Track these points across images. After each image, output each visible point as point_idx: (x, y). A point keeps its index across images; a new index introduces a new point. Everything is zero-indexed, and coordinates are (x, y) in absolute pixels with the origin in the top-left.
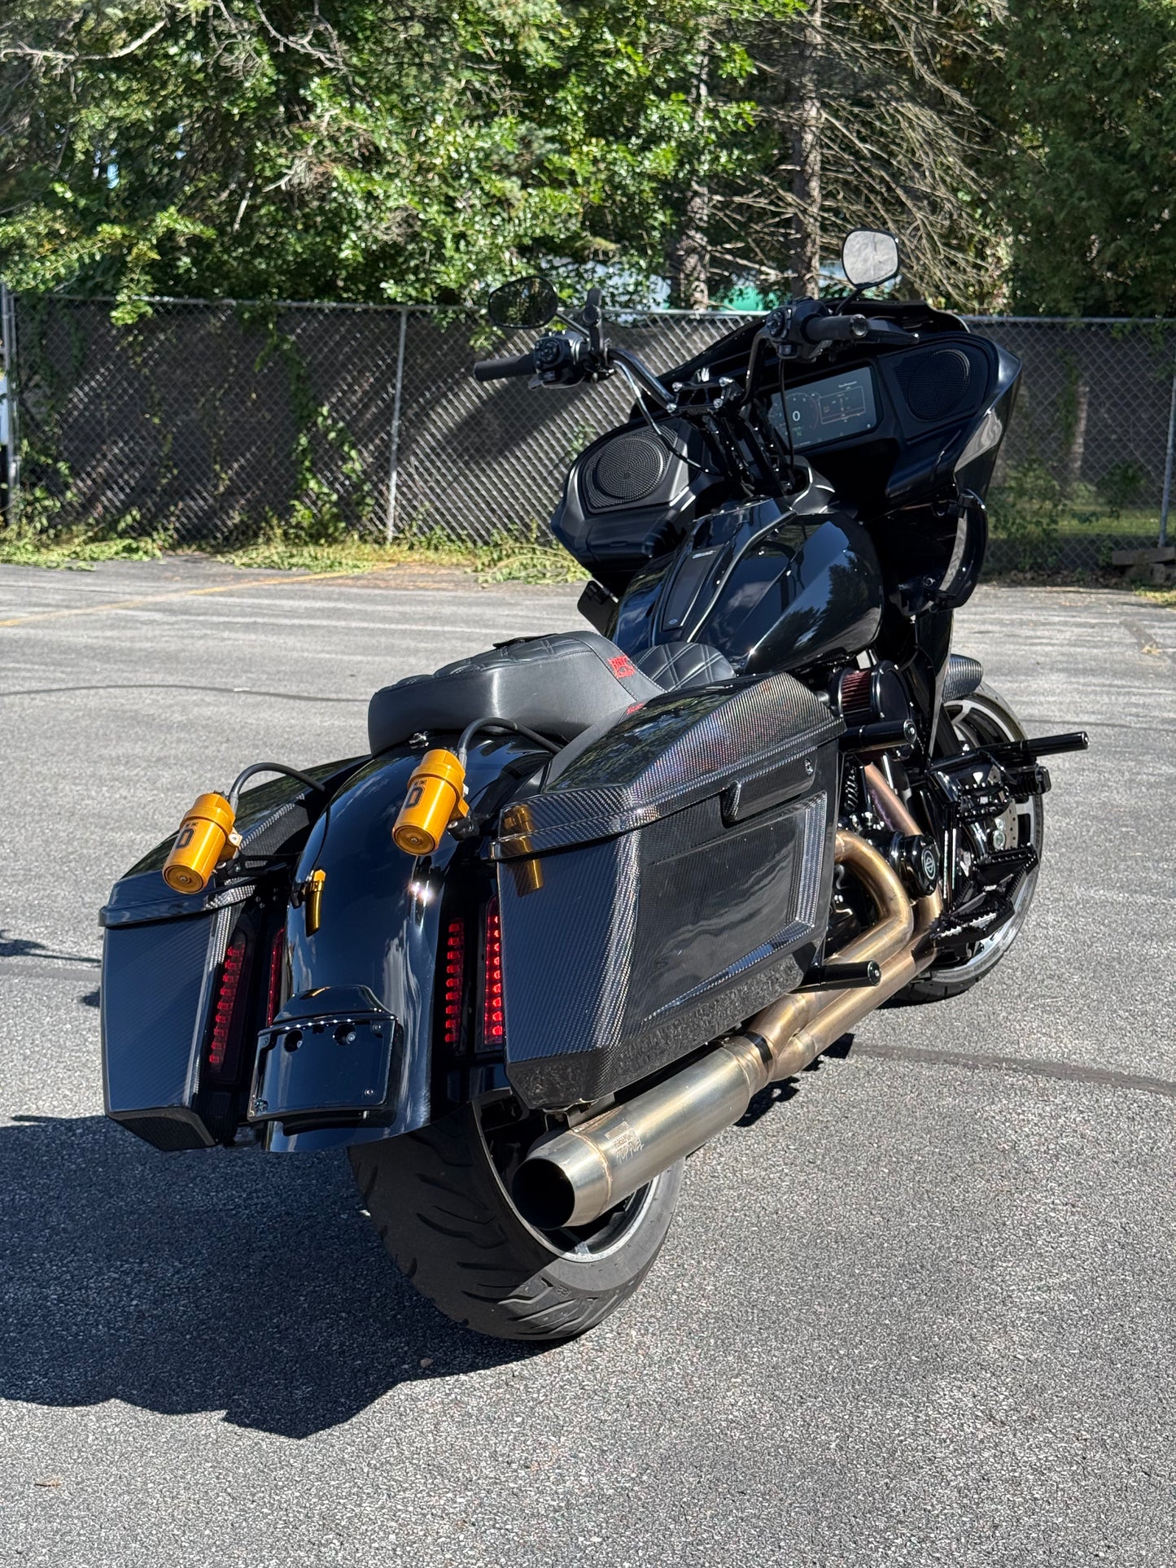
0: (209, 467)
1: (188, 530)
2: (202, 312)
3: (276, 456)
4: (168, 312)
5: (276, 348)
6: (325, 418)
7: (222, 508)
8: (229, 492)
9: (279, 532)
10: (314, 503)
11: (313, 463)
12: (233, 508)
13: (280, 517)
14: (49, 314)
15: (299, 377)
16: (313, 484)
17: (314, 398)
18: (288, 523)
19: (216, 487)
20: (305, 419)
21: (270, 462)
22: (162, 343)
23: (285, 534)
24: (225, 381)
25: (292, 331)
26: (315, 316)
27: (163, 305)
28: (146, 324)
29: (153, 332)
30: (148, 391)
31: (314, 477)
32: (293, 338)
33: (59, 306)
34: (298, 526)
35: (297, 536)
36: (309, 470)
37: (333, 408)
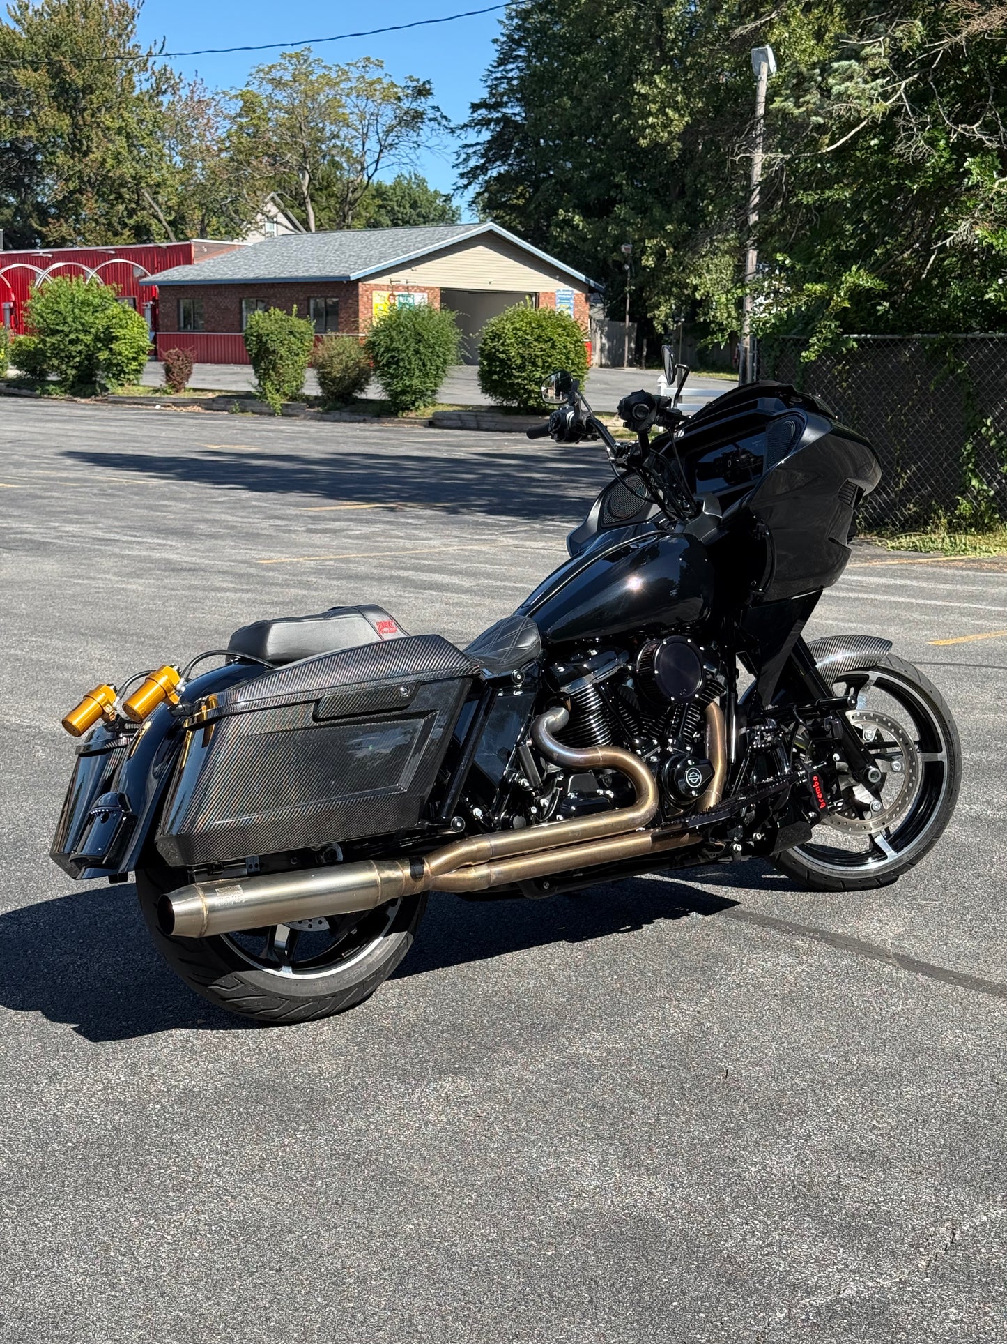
0: (892, 468)
1: (874, 520)
2: (896, 345)
3: (946, 459)
4: (870, 346)
5: (952, 372)
6: (988, 429)
7: (900, 501)
8: (907, 489)
9: (944, 521)
10: (975, 498)
11: (976, 465)
12: (909, 501)
13: (947, 509)
14: (782, 351)
15: (969, 394)
16: (974, 482)
17: (981, 411)
18: (952, 513)
19: (897, 484)
20: (972, 429)
21: (941, 465)
22: (864, 372)
23: (950, 522)
24: (909, 400)
25: (967, 358)
26: (986, 345)
27: (866, 340)
28: (853, 356)
29: (857, 362)
30: (850, 409)
31: (976, 476)
32: (966, 364)
33: (789, 344)
34: (961, 516)
35: (959, 525)
36: (972, 471)
37: (997, 420)
